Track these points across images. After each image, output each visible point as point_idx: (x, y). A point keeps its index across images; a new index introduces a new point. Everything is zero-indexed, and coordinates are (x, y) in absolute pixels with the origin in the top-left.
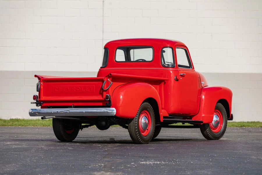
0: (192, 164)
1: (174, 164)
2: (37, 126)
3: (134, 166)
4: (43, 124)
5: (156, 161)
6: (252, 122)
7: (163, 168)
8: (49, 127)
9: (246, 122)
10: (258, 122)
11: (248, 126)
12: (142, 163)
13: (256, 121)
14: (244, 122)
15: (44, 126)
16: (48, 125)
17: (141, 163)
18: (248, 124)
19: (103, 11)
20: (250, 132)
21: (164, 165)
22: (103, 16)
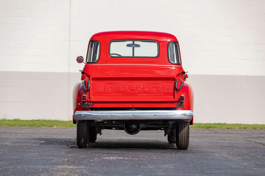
0: (155, 160)
1: (137, 159)
2: (2, 126)
3: (97, 161)
4: (8, 124)
5: (120, 157)
6: (218, 124)
7: (126, 163)
8: (15, 127)
9: (212, 124)
10: (225, 124)
11: (215, 127)
12: (106, 158)
13: (222, 123)
14: (210, 124)
15: (9, 126)
16: (14, 125)
17: (104, 158)
18: (214, 126)
19: (70, 11)
20: (216, 133)
21: (127, 160)
22: (70, 17)
